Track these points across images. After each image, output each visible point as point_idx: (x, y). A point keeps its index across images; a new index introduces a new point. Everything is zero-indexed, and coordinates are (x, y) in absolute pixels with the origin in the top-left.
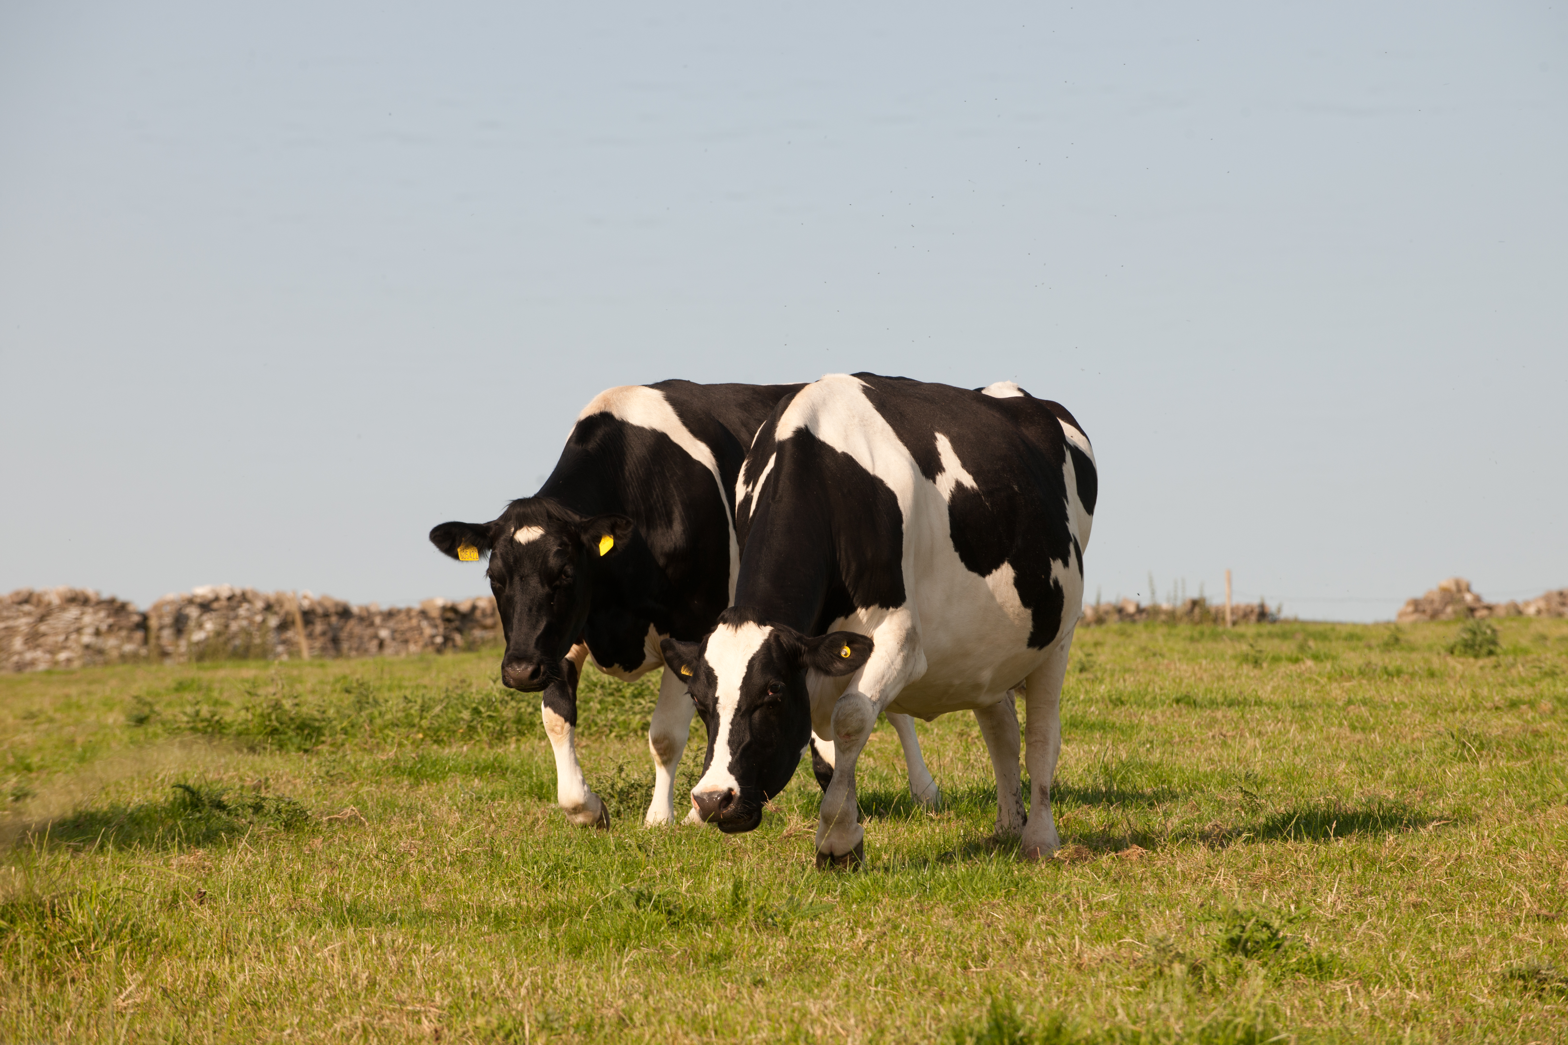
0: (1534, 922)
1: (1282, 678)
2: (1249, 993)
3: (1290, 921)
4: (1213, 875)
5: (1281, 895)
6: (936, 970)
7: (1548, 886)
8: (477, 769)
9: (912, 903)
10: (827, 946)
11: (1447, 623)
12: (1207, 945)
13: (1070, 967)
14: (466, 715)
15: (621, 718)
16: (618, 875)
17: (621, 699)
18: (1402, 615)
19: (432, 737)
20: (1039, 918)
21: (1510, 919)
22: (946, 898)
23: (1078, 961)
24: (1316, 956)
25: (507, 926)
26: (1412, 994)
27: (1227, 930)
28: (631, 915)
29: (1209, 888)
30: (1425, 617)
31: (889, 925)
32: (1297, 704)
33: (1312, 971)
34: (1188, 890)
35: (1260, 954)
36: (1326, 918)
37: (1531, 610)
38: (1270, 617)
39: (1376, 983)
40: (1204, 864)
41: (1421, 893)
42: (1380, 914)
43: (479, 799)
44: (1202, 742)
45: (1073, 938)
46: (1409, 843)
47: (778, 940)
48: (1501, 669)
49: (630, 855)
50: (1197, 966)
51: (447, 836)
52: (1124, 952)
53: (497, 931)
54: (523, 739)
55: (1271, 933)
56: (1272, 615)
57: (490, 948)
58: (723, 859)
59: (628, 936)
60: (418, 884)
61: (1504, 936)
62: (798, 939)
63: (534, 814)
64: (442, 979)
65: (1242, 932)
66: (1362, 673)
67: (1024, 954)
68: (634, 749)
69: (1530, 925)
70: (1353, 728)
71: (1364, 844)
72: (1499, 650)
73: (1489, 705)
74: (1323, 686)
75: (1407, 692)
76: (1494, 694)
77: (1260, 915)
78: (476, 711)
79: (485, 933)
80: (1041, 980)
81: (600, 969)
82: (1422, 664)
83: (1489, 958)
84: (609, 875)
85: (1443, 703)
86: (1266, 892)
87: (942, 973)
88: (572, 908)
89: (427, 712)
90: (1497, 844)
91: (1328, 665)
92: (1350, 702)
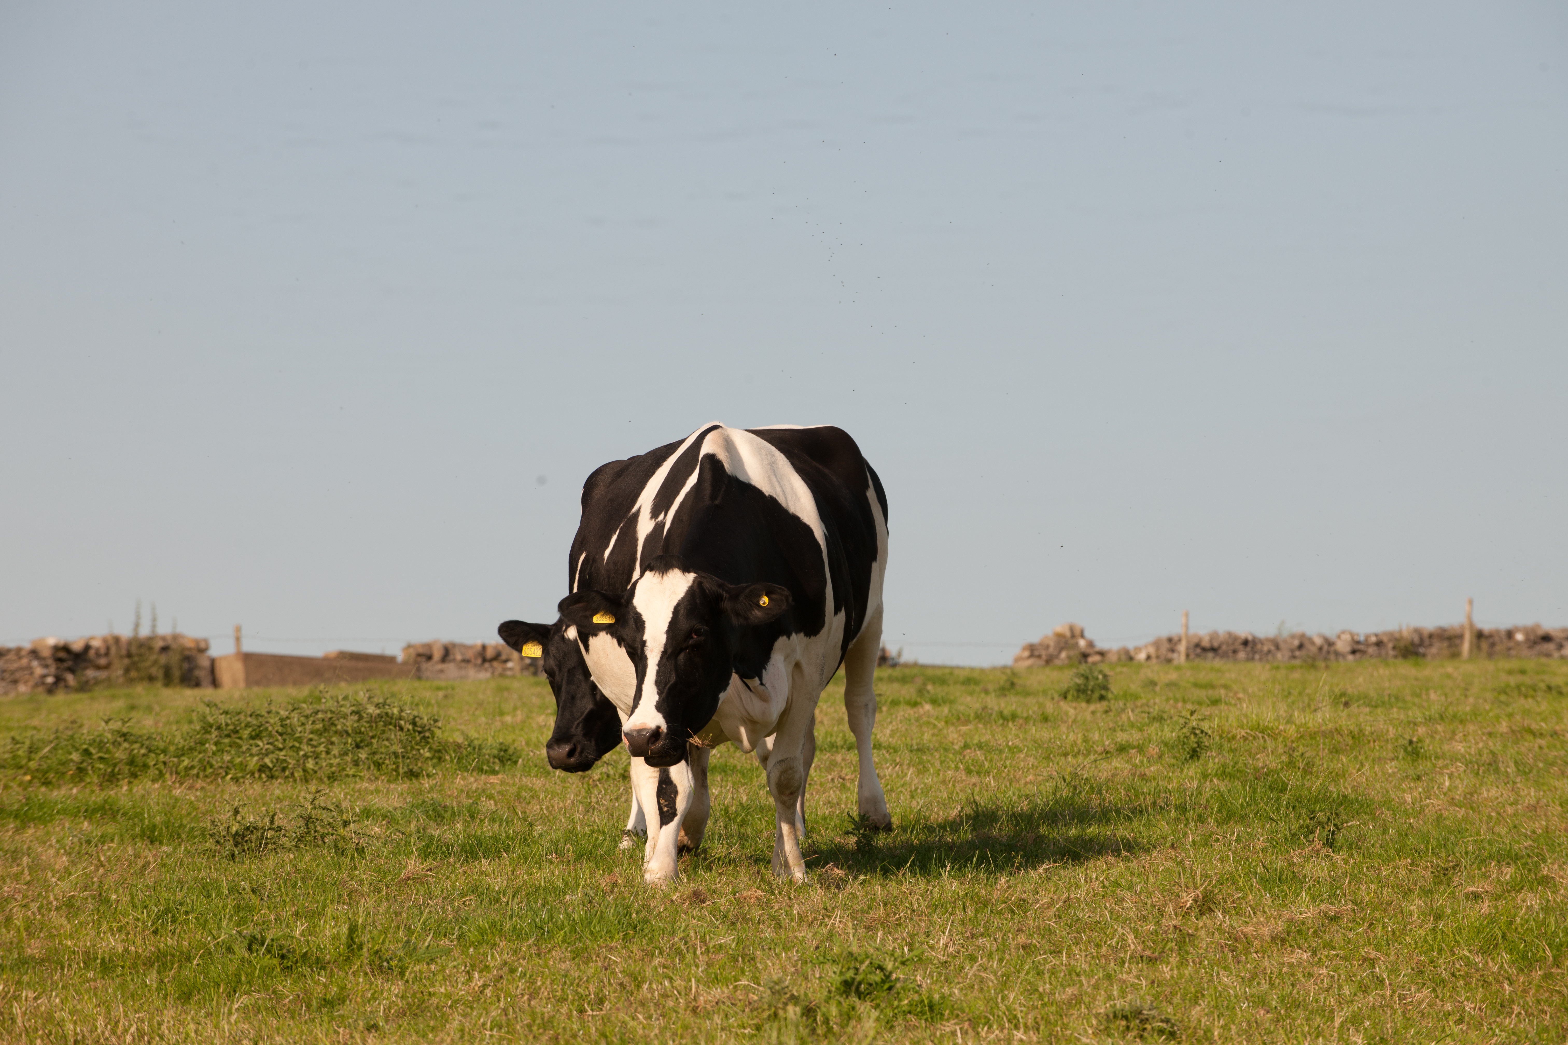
0: (1138, 963)
1: (901, 722)
2: (861, 1034)
3: (903, 963)
4: (829, 917)
5: (895, 936)
6: (552, 1013)
7: (1152, 927)
8: (86, 811)
9: (529, 947)
10: (443, 990)
11: (1061, 668)
12: (821, 987)
13: (686, 1010)
14: (75, 756)
15: (238, 760)
16: (231, 919)
17: (238, 741)
18: (1017, 660)
19: (40, 779)
20: (656, 962)
21: (1115, 961)
22: (564, 941)
23: (694, 1003)
24: (928, 998)
25: (114, 971)
26: (1019, 1035)
27: (841, 973)
28: (243, 960)
29: (824, 931)
30: (1041, 662)
31: (506, 969)
32: (915, 747)
33: (923, 1013)
34: (804, 933)
35: (873, 996)
36: (939, 959)
37: (1142, 656)
38: (891, 662)
39: (985, 1025)
40: (821, 906)
41: (1030, 935)
42: (990, 956)
43: (88, 842)
44: (821, 784)
45: (690, 980)
46: (1020, 885)
47: (393, 984)
48: (1112, 714)
49: (244, 899)
50: (812, 1008)
51: (54, 880)
52: (740, 995)
53: (103, 978)
54: (136, 782)
55: (885, 975)
56: (893, 659)
57: (95, 995)
58: (338, 902)
59: (239, 981)
60: (22, 929)
61: (1109, 977)
62: (413, 983)
63: (146, 857)
64: (44, 1027)
65: (856, 974)
66: (978, 717)
67: (640, 997)
68: (251, 792)
69: (1133, 967)
70: (969, 772)
71: (976, 886)
72: (1110, 695)
73: (1099, 749)
74: (940, 730)
75: (1021, 736)
76: (1105, 738)
77: (874, 957)
78: (87, 752)
79: (91, 979)
80: (657, 1024)
81: (208, 1015)
82: (1036, 709)
83: (1094, 999)
84: (220, 919)
85: (1056, 747)
86: (880, 934)
87: (557, 1016)
88: (182, 953)
89: (36, 753)
90: (1104, 887)
91: (946, 710)
92: (966, 746)
